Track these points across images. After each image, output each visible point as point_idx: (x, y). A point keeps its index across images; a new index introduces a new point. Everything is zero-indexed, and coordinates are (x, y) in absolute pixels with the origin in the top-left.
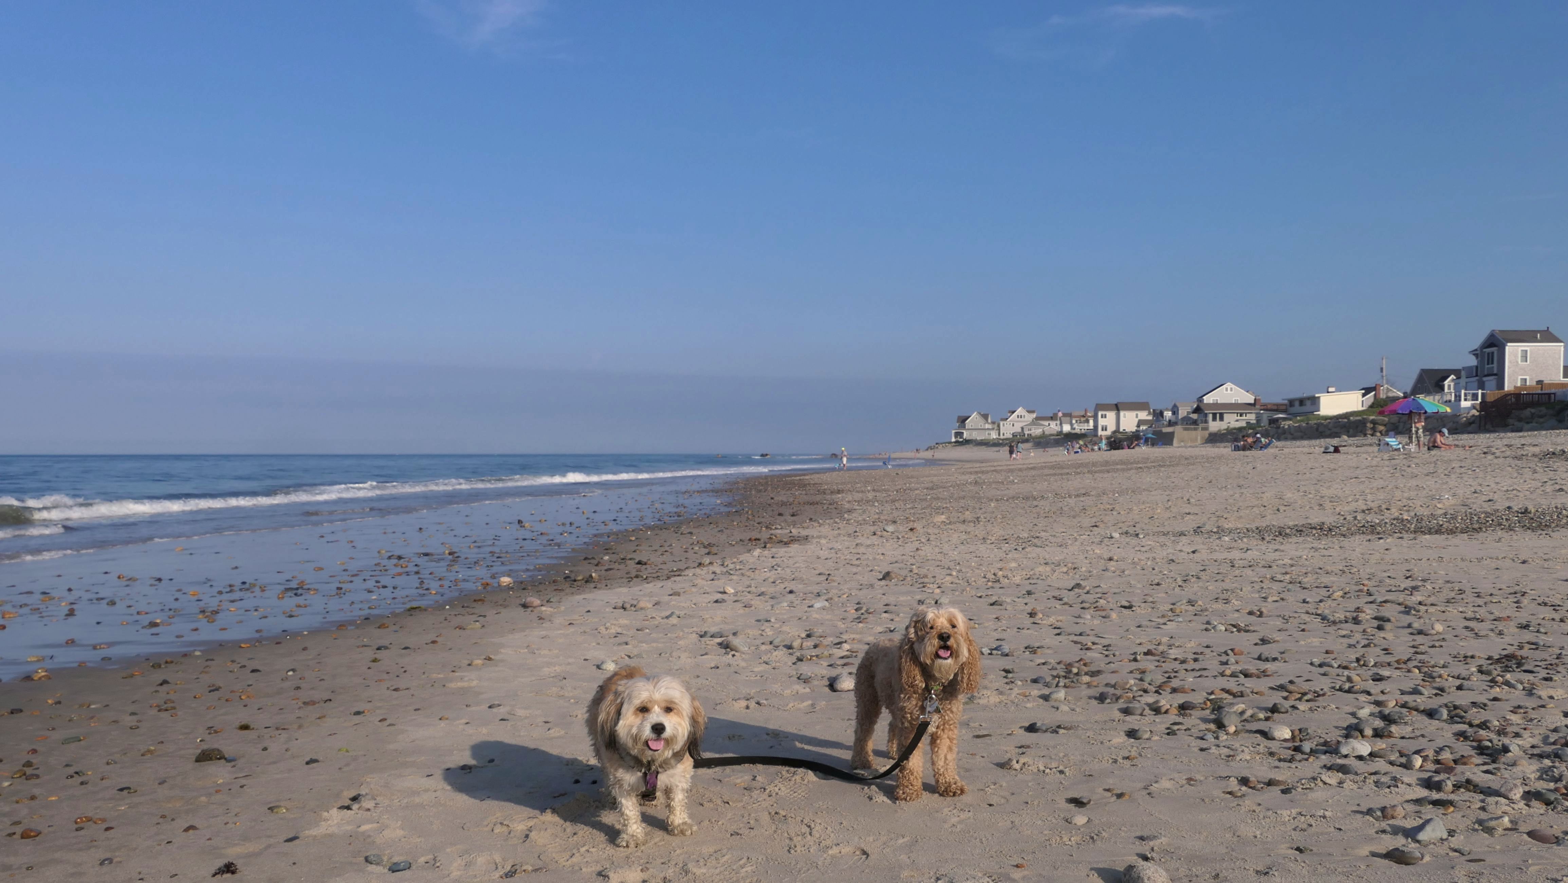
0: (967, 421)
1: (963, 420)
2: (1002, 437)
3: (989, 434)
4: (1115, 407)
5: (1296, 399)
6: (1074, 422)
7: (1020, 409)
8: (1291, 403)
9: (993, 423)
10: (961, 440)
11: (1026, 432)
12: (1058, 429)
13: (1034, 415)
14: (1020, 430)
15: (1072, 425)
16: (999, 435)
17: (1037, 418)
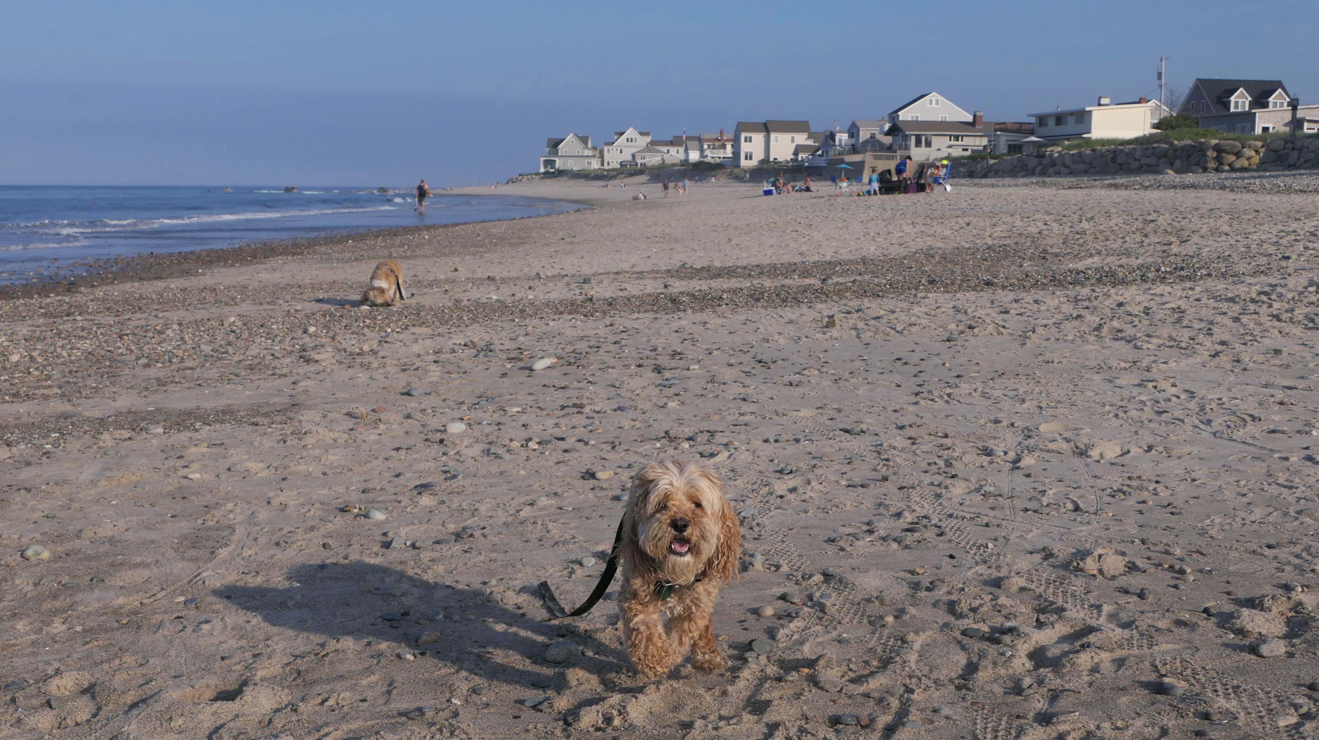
0: (560, 146)
1: (555, 144)
2: (606, 167)
3: (589, 163)
4: (763, 126)
5: (1051, 115)
6: (705, 147)
7: (631, 129)
8: (1042, 120)
9: (594, 148)
10: (552, 170)
11: (639, 161)
12: (682, 156)
13: (649, 139)
14: (630, 158)
15: (702, 151)
16: (602, 164)
17: (653, 143)
